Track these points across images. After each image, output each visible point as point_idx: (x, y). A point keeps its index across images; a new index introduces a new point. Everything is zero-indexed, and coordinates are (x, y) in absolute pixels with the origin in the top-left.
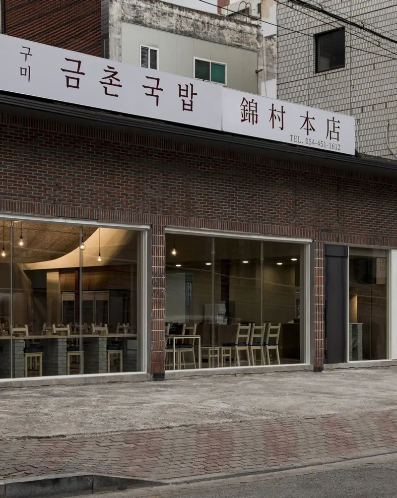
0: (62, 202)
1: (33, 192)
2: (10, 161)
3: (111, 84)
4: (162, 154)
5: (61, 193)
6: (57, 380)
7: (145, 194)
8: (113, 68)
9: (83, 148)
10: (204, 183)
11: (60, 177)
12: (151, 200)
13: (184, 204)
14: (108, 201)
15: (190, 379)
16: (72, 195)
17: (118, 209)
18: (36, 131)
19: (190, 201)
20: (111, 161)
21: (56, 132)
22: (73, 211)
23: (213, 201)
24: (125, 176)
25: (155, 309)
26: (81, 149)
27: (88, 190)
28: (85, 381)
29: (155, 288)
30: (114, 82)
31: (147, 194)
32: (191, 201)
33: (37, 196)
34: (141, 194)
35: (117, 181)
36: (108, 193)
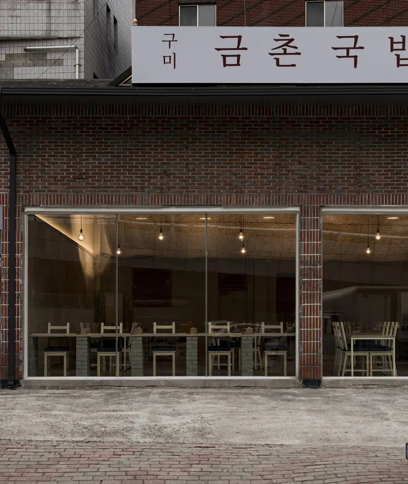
0: (171, 190)
1: (134, 183)
2: (105, 153)
3: (285, 53)
4: (316, 122)
5: (170, 181)
6: (166, 381)
7: (289, 171)
8: (288, 36)
9: (200, 129)
10: (385, 150)
11: (168, 163)
12: (298, 178)
13: (352, 178)
14: (234, 184)
15: (363, 388)
16: (184, 181)
17: (249, 192)
18: (138, 118)
19: (362, 174)
20: (239, 139)
21: (164, 116)
22: (186, 199)
23: (402, 170)
24: (259, 153)
25: (306, 304)
26: (198, 129)
27: (206, 174)
28: (204, 384)
29: (306, 279)
30: (289, 50)
31: (293, 171)
32: (364, 173)
33: (139, 186)
34: (284, 172)
35: (247, 160)
36: (235, 175)
